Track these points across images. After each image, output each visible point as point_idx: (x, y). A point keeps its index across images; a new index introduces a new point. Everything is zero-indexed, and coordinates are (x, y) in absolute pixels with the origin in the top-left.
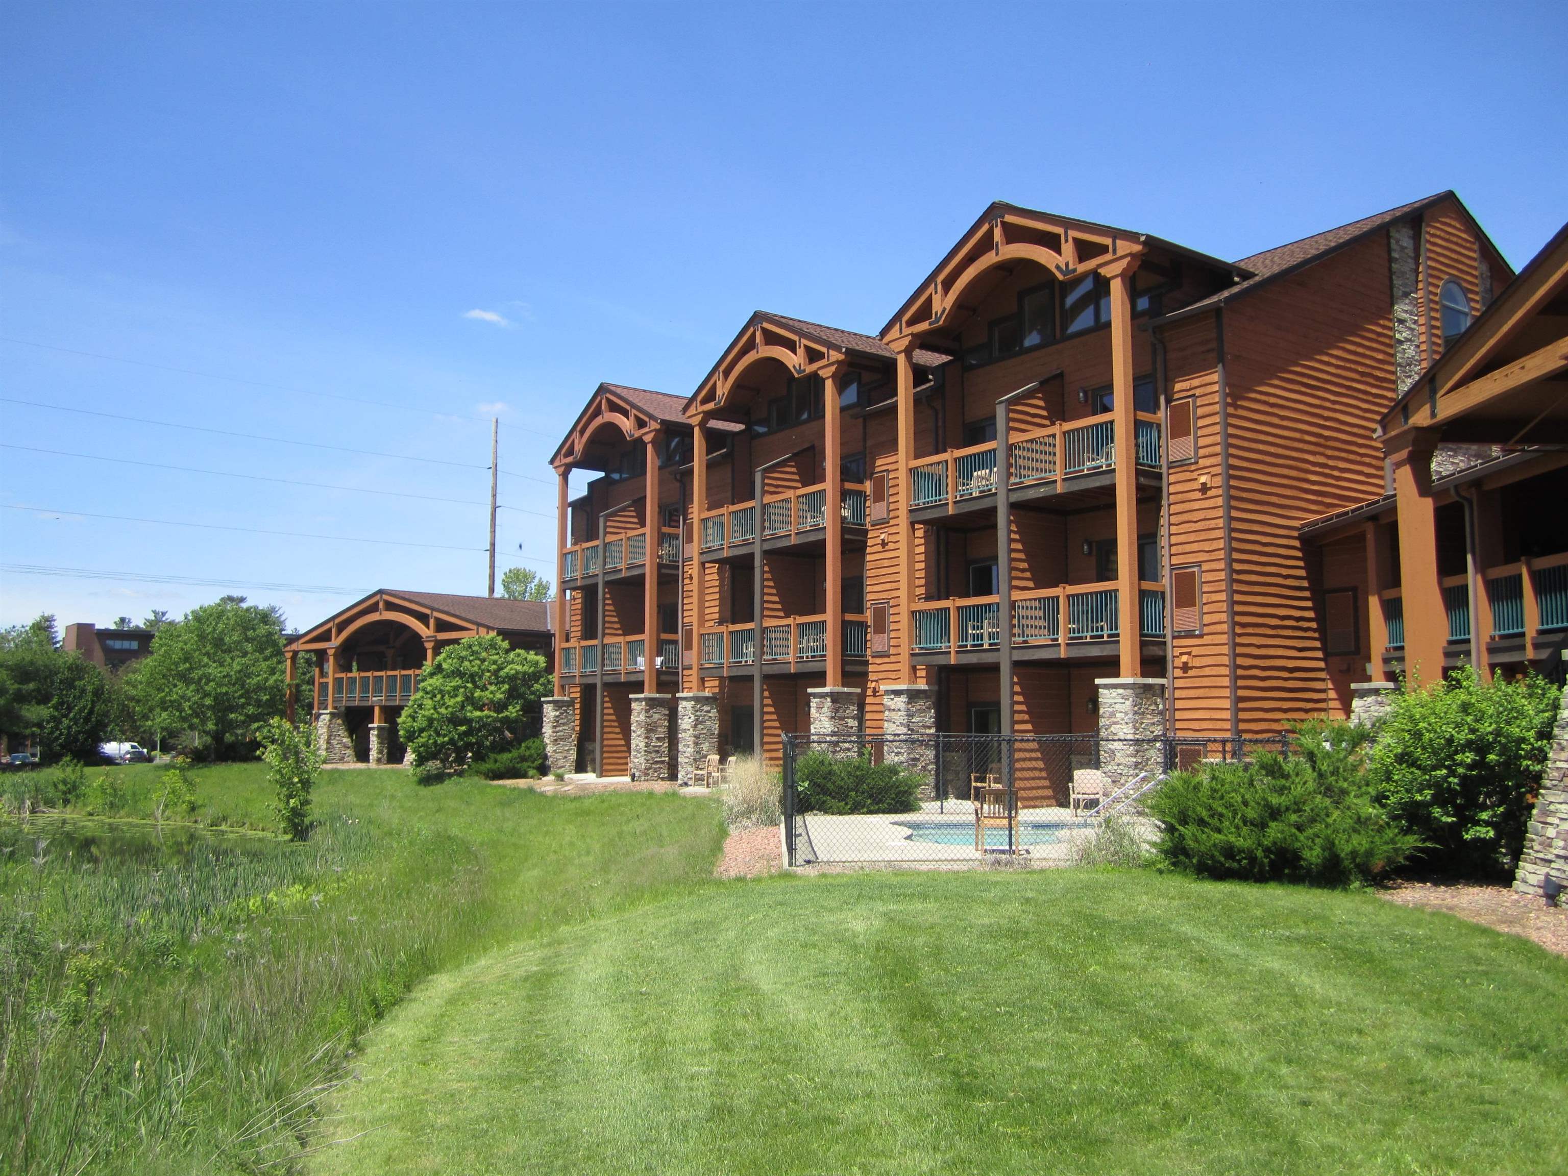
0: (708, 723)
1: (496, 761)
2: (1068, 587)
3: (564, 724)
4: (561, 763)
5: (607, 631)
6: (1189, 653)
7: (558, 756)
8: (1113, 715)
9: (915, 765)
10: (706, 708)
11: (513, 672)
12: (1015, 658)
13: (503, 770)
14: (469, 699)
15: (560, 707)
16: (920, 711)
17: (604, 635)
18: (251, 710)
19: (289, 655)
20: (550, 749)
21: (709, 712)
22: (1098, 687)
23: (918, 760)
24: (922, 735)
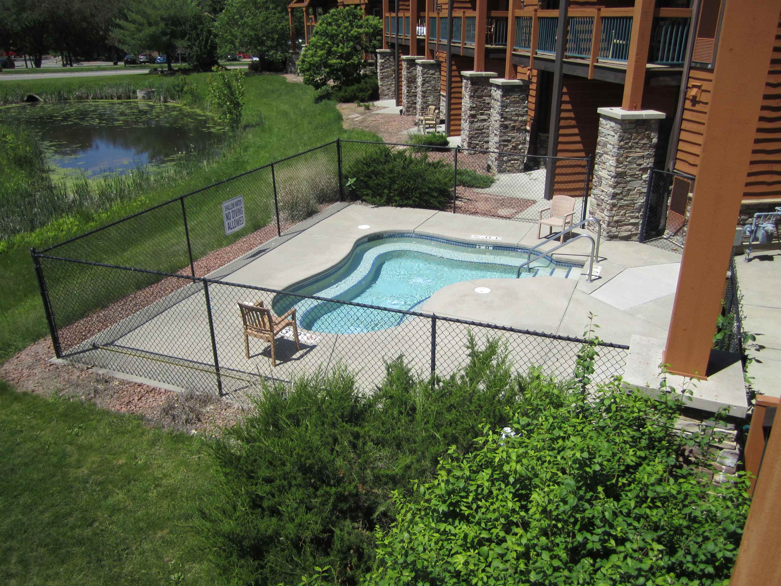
0: (433, 82)
1: (346, 91)
2: (603, 9)
3: (387, 68)
4: (386, 92)
5: (401, 7)
6: (699, 87)
7: (384, 88)
8: (605, 145)
9: (507, 145)
10: (431, 72)
11: (356, 33)
12: (564, 72)
13: (348, 97)
14: (329, 52)
15: (385, 57)
16: (514, 102)
17: (398, 10)
18: (269, 43)
19: (289, 10)
20: (380, 83)
21: (434, 74)
22: (599, 115)
23: (509, 141)
24: (515, 121)
